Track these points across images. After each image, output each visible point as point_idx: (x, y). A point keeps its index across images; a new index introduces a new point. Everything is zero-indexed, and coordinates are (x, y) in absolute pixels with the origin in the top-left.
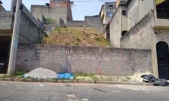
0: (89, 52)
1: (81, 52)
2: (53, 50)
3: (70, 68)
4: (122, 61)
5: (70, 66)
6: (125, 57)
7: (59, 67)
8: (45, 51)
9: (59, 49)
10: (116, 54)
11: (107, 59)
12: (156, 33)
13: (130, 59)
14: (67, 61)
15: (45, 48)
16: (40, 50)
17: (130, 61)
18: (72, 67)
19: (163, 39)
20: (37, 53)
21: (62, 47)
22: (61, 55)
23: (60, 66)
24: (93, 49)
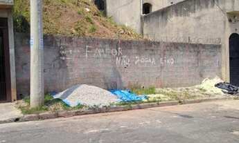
0: (146, 50)
1: (134, 51)
2: (89, 49)
3: (120, 80)
4: (189, 63)
5: (120, 77)
6: (192, 57)
7: (102, 80)
8: (75, 51)
9: (100, 45)
10: (182, 53)
11: (170, 61)
12: (230, 21)
13: (198, 59)
14: (115, 69)
15: (74, 45)
16: (65, 48)
17: (198, 63)
18: (123, 79)
19: (236, 30)
20: (61, 55)
21: (104, 42)
22: (104, 58)
23: (104, 78)
24: (151, 46)
